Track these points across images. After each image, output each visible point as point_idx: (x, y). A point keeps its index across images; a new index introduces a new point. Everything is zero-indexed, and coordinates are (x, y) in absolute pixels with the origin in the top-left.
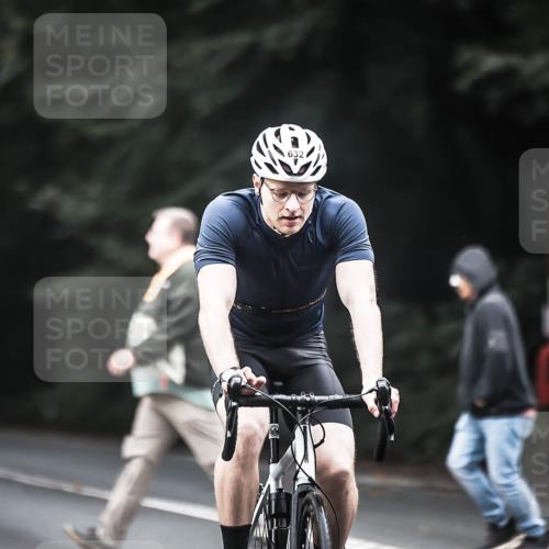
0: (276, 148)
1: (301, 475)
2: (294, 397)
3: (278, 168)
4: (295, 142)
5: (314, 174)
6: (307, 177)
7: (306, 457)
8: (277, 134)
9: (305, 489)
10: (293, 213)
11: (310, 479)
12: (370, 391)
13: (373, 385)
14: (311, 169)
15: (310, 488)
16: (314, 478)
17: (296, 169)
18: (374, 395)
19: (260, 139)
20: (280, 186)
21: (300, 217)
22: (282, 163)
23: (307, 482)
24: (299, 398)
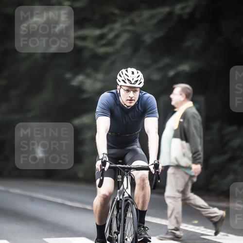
0: (126, 75)
1: (125, 193)
2: (124, 166)
3: (127, 81)
4: (133, 73)
5: (139, 84)
6: (137, 85)
7: (127, 188)
8: (127, 71)
9: (127, 198)
10: (131, 98)
11: (129, 195)
12: (152, 165)
13: (153, 162)
14: (138, 82)
15: (129, 198)
16: (130, 195)
17: (133, 82)
18: (153, 166)
19: (120, 72)
20: (127, 88)
21: (134, 100)
22: (128, 80)
23: (128, 196)
24: (126, 166)
